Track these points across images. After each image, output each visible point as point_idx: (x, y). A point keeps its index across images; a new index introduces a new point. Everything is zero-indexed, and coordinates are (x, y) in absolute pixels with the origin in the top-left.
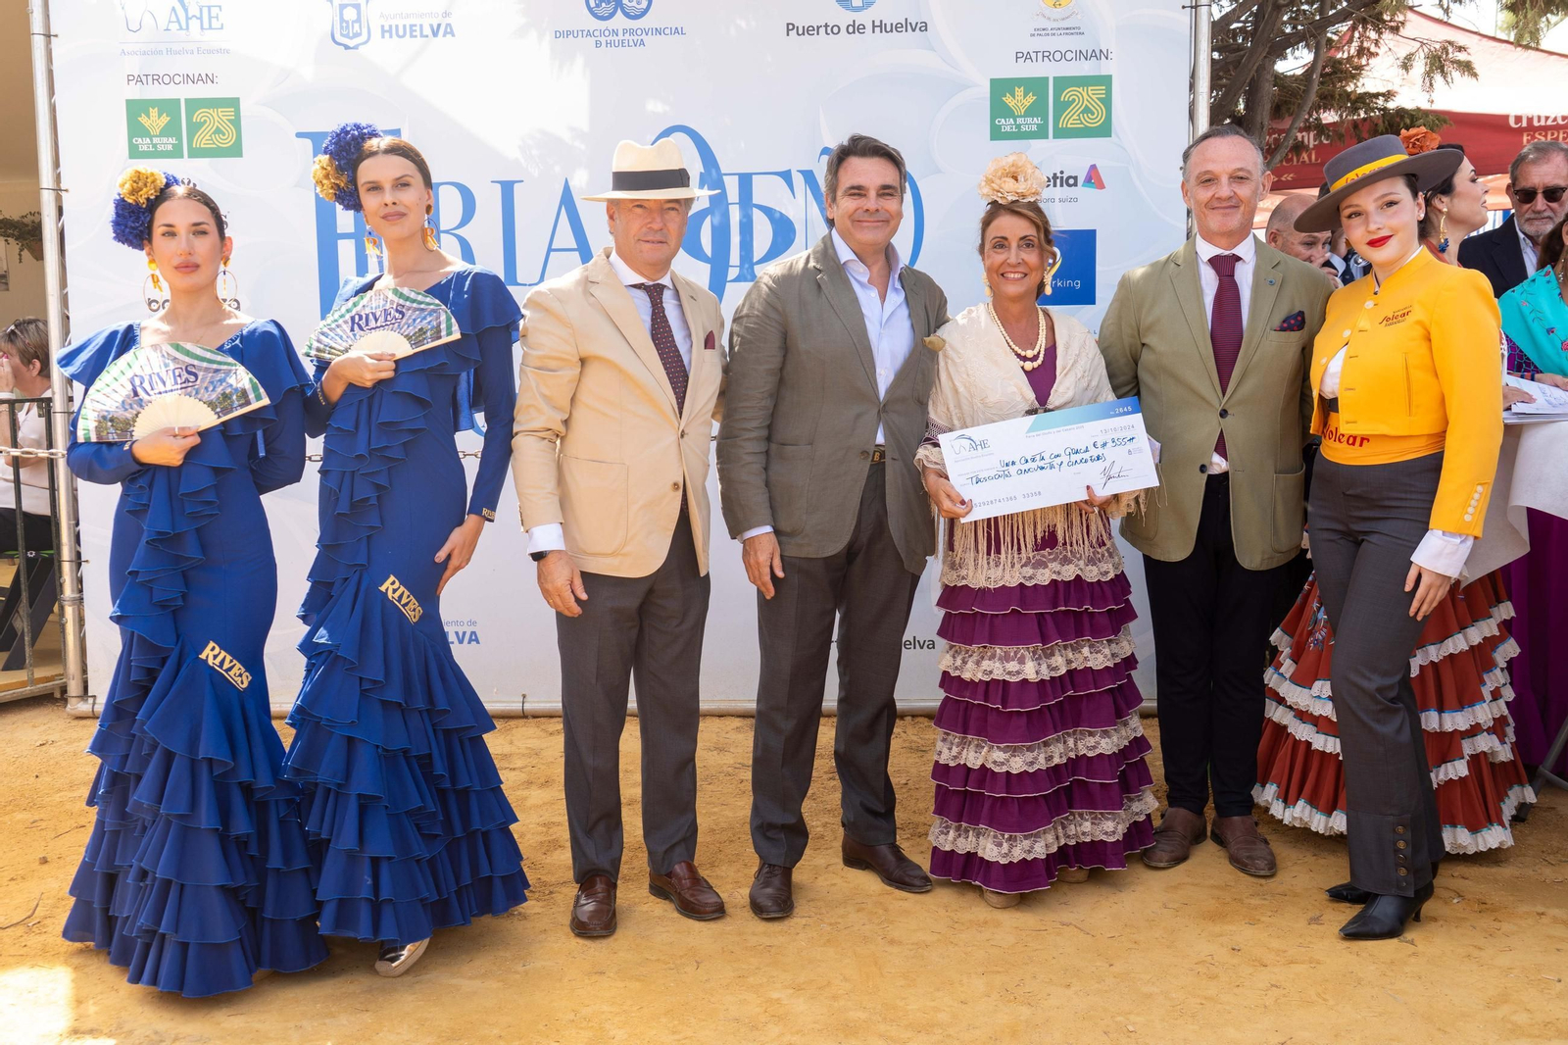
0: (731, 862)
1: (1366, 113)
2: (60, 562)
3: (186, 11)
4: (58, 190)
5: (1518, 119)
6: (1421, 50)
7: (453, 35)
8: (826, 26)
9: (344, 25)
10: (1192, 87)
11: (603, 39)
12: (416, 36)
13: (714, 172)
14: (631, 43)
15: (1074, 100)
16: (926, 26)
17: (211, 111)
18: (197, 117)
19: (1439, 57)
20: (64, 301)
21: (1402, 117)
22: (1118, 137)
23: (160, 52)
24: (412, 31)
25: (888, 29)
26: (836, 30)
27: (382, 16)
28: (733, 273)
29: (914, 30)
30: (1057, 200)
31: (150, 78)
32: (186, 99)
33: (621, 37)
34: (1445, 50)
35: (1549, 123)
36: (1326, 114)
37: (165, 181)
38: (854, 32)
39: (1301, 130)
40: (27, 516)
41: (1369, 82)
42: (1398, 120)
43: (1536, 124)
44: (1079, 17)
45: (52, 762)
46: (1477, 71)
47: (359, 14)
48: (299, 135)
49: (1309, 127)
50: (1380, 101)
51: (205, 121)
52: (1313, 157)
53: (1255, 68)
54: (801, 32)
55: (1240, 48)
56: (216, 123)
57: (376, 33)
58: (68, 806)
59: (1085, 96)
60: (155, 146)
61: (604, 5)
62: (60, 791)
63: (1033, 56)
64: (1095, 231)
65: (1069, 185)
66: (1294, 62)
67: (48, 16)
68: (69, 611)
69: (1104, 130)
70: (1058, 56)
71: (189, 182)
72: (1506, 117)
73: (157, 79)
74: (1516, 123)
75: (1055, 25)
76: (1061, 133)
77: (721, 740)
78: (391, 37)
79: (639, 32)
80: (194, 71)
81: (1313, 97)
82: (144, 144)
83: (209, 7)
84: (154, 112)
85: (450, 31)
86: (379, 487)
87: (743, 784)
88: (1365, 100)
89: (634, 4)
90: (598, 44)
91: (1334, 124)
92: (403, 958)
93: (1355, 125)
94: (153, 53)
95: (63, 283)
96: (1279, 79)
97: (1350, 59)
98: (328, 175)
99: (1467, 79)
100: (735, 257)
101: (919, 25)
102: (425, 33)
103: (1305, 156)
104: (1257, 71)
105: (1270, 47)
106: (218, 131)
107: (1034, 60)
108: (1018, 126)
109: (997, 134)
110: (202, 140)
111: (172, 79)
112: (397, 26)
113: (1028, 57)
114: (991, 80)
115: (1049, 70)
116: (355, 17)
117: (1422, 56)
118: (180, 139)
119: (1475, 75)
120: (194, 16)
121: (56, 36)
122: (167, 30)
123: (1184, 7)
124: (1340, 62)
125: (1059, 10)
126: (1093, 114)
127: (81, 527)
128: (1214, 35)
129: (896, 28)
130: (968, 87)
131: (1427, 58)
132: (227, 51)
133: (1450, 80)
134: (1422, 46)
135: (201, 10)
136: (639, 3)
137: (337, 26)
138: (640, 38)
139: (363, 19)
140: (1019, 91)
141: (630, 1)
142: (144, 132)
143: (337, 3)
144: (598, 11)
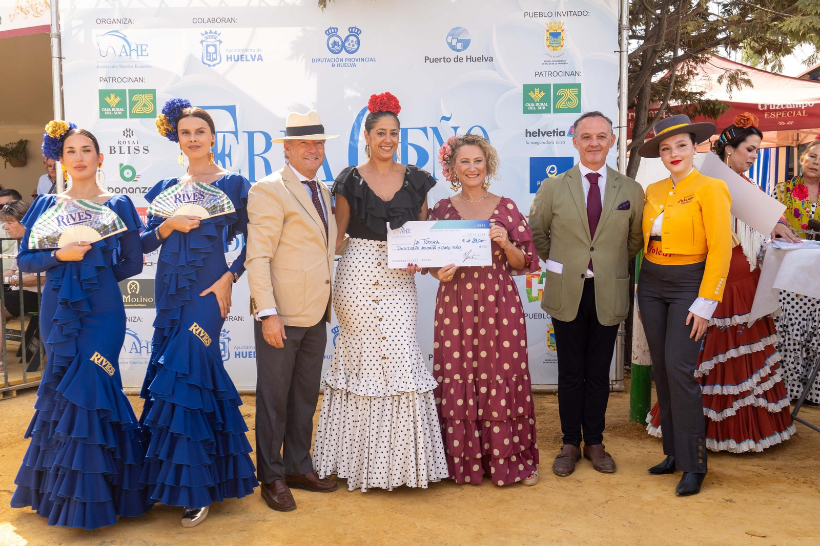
1: (691, 102)
3: (130, 47)
5: (763, 106)
6: (726, 74)
7: (262, 60)
8: (444, 58)
9: (208, 55)
10: (620, 87)
11: (336, 63)
12: (244, 61)
14: (349, 65)
15: (563, 95)
16: (492, 59)
17: (141, 96)
18: (134, 98)
19: (735, 77)
23: (117, 67)
24: (241, 58)
25: (474, 60)
26: (449, 60)
27: (227, 50)
29: (486, 61)
30: (555, 143)
31: (111, 79)
32: (129, 90)
33: (344, 62)
34: (737, 73)
35: (777, 108)
36: (672, 102)
37: (69, 126)
38: (457, 61)
41: (693, 88)
42: (707, 105)
43: (771, 108)
44: (565, 55)
46: (753, 84)
47: (216, 49)
50: (698, 96)
51: (138, 100)
53: (644, 80)
54: (432, 61)
56: (144, 102)
57: (224, 58)
59: (568, 92)
60: (113, 112)
61: (336, 47)
64: (572, 158)
65: (561, 136)
67: (61, 48)
69: (578, 109)
70: (555, 74)
71: (130, 130)
72: (757, 105)
73: (114, 80)
74: (762, 108)
75: (555, 59)
76: (557, 111)
78: (231, 61)
79: (353, 60)
80: (133, 76)
82: (107, 111)
83: (141, 45)
84: (113, 96)
85: (260, 58)
88: (690, 95)
89: (351, 46)
90: (333, 65)
91: (675, 107)
92: (197, 518)
93: (686, 107)
96: (653, 86)
97: (682, 76)
98: (163, 123)
99: (748, 87)
101: (489, 59)
102: (248, 59)
104: (645, 82)
106: (145, 105)
107: (544, 75)
108: (536, 107)
109: (526, 111)
110: (137, 110)
111: (122, 80)
112: (234, 56)
113: (541, 74)
114: (523, 85)
115: (551, 81)
116: (214, 51)
117: (727, 76)
118: (125, 109)
119: (752, 86)
120: (134, 49)
121: (64, 58)
122: (120, 56)
123: (615, 52)
124: (678, 77)
125: (556, 52)
126: (572, 102)
129: (478, 59)
130: (513, 88)
131: (729, 77)
132: (150, 67)
133: (740, 88)
134: (726, 72)
135: (137, 47)
136: (353, 46)
137: (205, 55)
138: (353, 63)
139: (218, 52)
140: (537, 91)
141: (349, 45)
142: (108, 106)
143: (205, 43)
144: (332, 49)
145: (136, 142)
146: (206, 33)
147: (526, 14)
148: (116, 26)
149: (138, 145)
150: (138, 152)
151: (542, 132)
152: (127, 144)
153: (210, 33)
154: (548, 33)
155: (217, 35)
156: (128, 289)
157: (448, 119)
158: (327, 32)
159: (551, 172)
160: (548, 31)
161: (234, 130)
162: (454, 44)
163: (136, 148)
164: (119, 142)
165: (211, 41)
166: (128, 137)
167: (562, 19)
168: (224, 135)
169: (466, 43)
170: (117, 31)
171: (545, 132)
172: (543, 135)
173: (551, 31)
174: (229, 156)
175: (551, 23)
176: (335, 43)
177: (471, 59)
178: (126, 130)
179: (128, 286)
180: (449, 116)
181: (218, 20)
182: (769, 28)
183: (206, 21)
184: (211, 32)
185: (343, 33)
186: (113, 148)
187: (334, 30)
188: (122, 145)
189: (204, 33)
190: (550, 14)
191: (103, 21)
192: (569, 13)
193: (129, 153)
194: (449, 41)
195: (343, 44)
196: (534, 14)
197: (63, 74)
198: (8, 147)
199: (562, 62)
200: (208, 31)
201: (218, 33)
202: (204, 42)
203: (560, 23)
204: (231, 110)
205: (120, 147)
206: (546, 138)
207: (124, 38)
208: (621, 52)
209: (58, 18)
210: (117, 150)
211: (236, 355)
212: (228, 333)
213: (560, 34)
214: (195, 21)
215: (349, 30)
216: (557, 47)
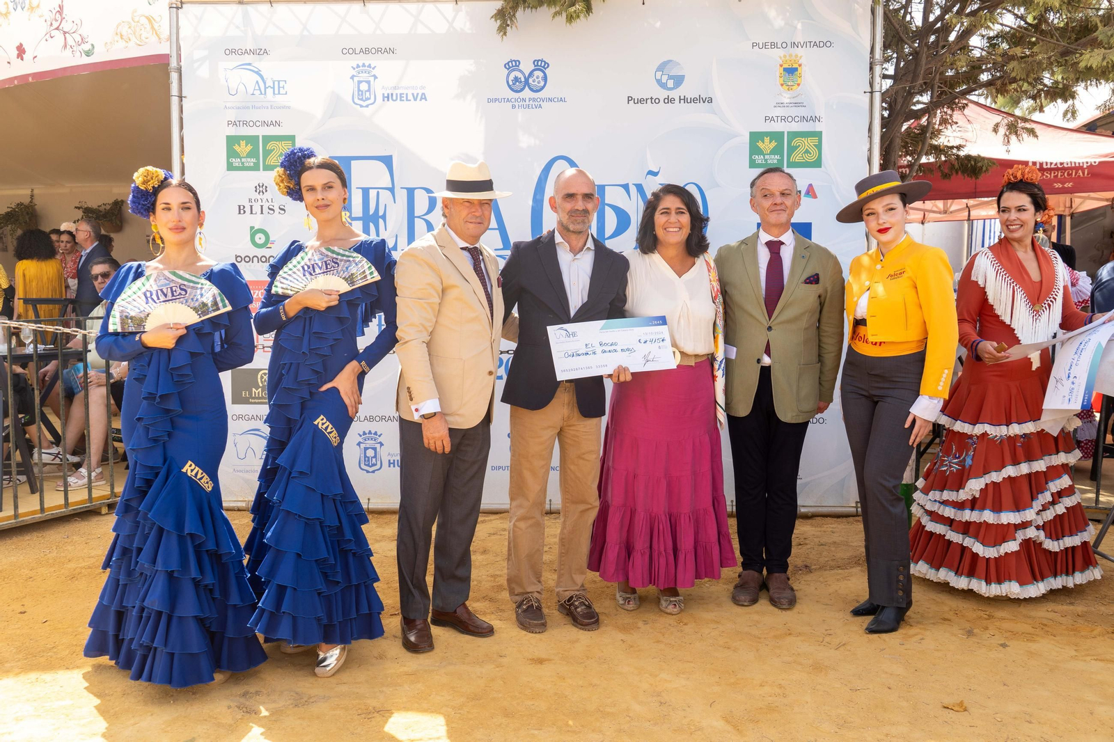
3: (265, 83)
6: (1004, 121)
7: (426, 100)
8: (652, 98)
9: (360, 93)
10: (870, 137)
11: (517, 104)
12: (403, 100)
14: (534, 106)
15: (799, 145)
16: (711, 100)
17: (278, 143)
18: (269, 147)
19: (1014, 125)
22: (825, 168)
23: (248, 108)
24: (401, 97)
25: (689, 101)
26: (657, 101)
29: (704, 102)
31: (241, 123)
32: (263, 136)
33: (527, 103)
35: (1066, 166)
37: (164, 176)
38: (668, 103)
42: (967, 162)
43: (1044, 166)
44: (803, 96)
47: (369, 87)
50: (955, 151)
51: (274, 149)
53: (896, 129)
54: (636, 102)
56: (281, 150)
57: (379, 98)
59: (806, 142)
60: (243, 163)
61: (517, 83)
63: (775, 119)
64: (811, 224)
67: (181, 85)
69: (817, 163)
70: (790, 119)
71: (263, 185)
73: (245, 123)
75: (790, 101)
76: (792, 165)
78: (388, 100)
79: (539, 100)
80: (268, 119)
82: (236, 162)
83: (279, 82)
84: (243, 143)
85: (424, 97)
86: (317, 372)
89: (536, 83)
90: (514, 107)
94: (244, 108)
99: (1031, 138)
101: (707, 99)
102: (409, 99)
106: (281, 155)
107: (776, 121)
108: (766, 160)
109: (753, 164)
110: (272, 160)
111: (255, 124)
112: (392, 94)
113: (772, 119)
114: (750, 132)
115: (785, 127)
116: (367, 88)
117: (1005, 125)
118: (258, 159)
119: (1037, 136)
120: (269, 86)
121: (186, 97)
122: (253, 94)
123: (865, 92)
125: (791, 92)
126: (811, 154)
129: (694, 100)
130: (737, 136)
131: (1008, 125)
132: (289, 108)
133: (1021, 139)
134: (1003, 119)
135: (274, 83)
136: (539, 83)
137: (356, 93)
138: (539, 103)
139: (372, 90)
140: (767, 140)
141: (534, 81)
142: (237, 155)
144: (514, 87)
145: (270, 201)
146: (358, 66)
147: (754, 44)
148: (248, 58)
149: (273, 204)
150: (272, 212)
152: (260, 203)
153: (362, 66)
154: (782, 68)
155: (371, 69)
156: (259, 380)
157: (655, 174)
158: (507, 66)
160: (781, 66)
161: (391, 186)
162: (664, 80)
163: (271, 207)
164: (250, 200)
165: (364, 76)
166: (261, 193)
167: (800, 51)
168: (378, 192)
169: (679, 80)
170: (250, 64)
173: (786, 66)
174: (384, 217)
175: (785, 56)
176: (516, 79)
177: (685, 100)
178: (259, 185)
179: (259, 376)
180: (656, 171)
181: (373, 51)
183: (357, 51)
184: (364, 65)
185: (527, 67)
186: (242, 207)
187: (516, 64)
188: (254, 203)
189: (355, 66)
190: (784, 45)
191: (233, 52)
192: (808, 44)
193: (262, 213)
194: (658, 77)
195: (527, 80)
196: (765, 45)
197: (184, 116)
199: (799, 105)
200: (361, 65)
201: (372, 66)
202: (355, 78)
203: (796, 56)
204: (387, 161)
205: (251, 206)
208: (872, 93)
209: (179, 48)
210: (248, 209)
211: (390, 463)
212: (380, 436)
213: (796, 69)
214: (345, 51)
215: (534, 63)
216: (792, 86)
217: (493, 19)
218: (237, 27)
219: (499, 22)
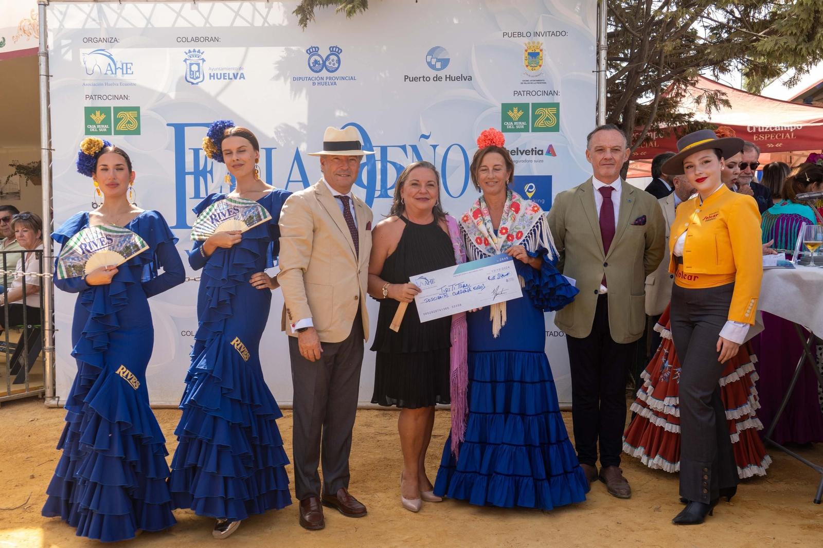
0: (373, 480)
1: (680, 123)
2: (44, 330)
3: (115, 65)
4: (50, 150)
5: (751, 128)
6: (705, 94)
7: (244, 79)
8: (424, 77)
9: (192, 73)
10: (597, 109)
11: (316, 82)
12: (226, 79)
13: (368, 145)
14: (330, 84)
15: (541, 114)
16: (471, 78)
17: (126, 113)
18: (119, 116)
19: (714, 98)
20: (51, 203)
21: (697, 126)
22: (562, 132)
23: (102, 85)
24: (224, 76)
25: (453, 79)
26: (428, 79)
28: (377, 193)
29: (465, 80)
30: (534, 161)
31: (97, 97)
32: (114, 107)
33: (325, 81)
34: (716, 94)
35: (766, 130)
36: (661, 124)
38: (437, 80)
39: (649, 131)
40: (29, 308)
41: (681, 110)
42: (695, 126)
43: (760, 130)
44: (544, 75)
45: (37, 429)
46: (732, 103)
47: (199, 68)
48: (168, 125)
49: (653, 130)
51: (123, 117)
52: (655, 144)
53: (627, 101)
54: (411, 80)
55: (620, 92)
56: (128, 119)
57: (207, 77)
58: (45, 450)
59: (547, 112)
60: (98, 129)
61: (317, 65)
62: (41, 443)
64: (551, 177)
65: (539, 154)
66: (646, 99)
67: (48, 67)
68: (48, 354)
69: (556, 128)
70: (534, 93)
72: (746, 127)
73: (100, 97)
74: (750, 130)
75: (533, 79)
76: (535, 130)
77: (368, 421)
78: (214, 79)
79: (334, 78)
80: (118, 94)
81: (655, 116)
82: (92, 128)
83: (127, 64)
84: (98, 113)
85: (242, 77)
86: (231, 295)
87: (379, 442)
88: (680, 117)
89: (332, 65)
90: (314, 84)
91: (665, 129)
92: (226, 531)
93: (675, 129)
94: (98, 85)
95: (51, 194)
96: (639, 107)
97: (672, 98)
98: (208, 146)
99: (727, 108)
100: (378, 186)
101: (468, 78)
102: (230, 77)
103: (651, 143)
105: (634, 92)
107: (522, 94)
108: (515, 126)
109: (505, 130)
110: (121, 126)
111: (107, 97)
112: (217, 74)
113: (519, 93)
114: (502, 104)
115: (530, 100)
116: (197, 69)
117: (706, 97)
118: (110, 126)
119: (730, 106)
120: (119, 67)
121: (52, 76)
122: (106, 74)
123: (593, 72)
124: (667, 99)
125: (534, 72)
126: (551, 121)
127: (55, 313)
128: (607, 85)
129: (457, 78)
130: (491, 107)
131: (708, 98)
132: (135, 85)
133: (719, 109)
134: (705, 92)
135: (123, 65)
136: (334, 65)
137: (188, 73)
138: (334, 81)
139: (201, 70)
140: (515, 110)
141: (330, 64)
142: (93, 123)
143: (188, 62)
144: (313, 68)
146: (190, 51)
147: (505, 34)
148: (102, 45)
151: (520, 151)
153: (193, 52)
154: (527, 53)
155: (200, 54)
157: (427, 137)
158: (308, 51)
159: (530, 190)
160: (526, 51)
162: (433, 63)
165: (194, 59)
167: (541, 39)
169: (445, 63)
170: (103, 50)
171: (524, 151)
172: (522, 154)
173: (530, 51)
174: (211, 172)
175: (529, 43)
176: (316, 62)
177: (450, 78)
180: (427, 134)
181: (202, 39)
182: (747, 48)
183: (189, 40)
184: (194, 51)
185: (324, 52)
187: (315, 49)
189: (187, 52)
190: (528, 35)
191: (90, 40)
192: (548, 33)
194: (429, 60)
195: (324, 62)
196: (513, 35)
198: (30, 166)
199: (541, 82)
200: (192, 50)
201: (201, 52)
203: (538, 43)
206: (524, 157)
207: (110, 57)
208: (599, 72)
209: (46, 36)
213: (538, 54)
214: (179, 40)
215: (330, 49)
216: (536, 66)
217: (295, 14)
218: (94, 20)
219: (300, 16)
